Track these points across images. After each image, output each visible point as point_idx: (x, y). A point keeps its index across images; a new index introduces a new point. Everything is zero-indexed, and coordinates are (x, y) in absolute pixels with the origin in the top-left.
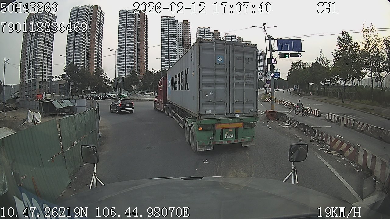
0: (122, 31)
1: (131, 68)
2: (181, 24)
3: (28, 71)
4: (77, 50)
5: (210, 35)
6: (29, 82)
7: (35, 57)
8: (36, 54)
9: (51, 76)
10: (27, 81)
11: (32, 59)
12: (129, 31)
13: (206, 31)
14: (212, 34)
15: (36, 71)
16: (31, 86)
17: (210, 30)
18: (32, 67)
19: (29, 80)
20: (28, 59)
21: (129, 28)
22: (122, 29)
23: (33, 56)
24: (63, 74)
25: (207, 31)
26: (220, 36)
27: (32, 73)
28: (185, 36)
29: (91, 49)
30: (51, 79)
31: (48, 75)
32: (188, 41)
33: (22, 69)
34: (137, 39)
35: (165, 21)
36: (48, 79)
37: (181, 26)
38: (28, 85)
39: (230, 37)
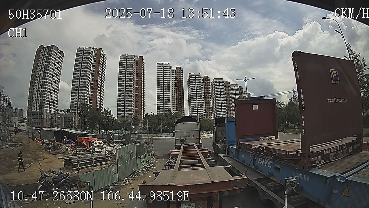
0: (123, 75)
1: (129, 110)
2: (174, 70)
3: (36, 100)
4: (82, 89)
5: (200, 80)
6: (36, 110)
7: (44, 89)
8: (44, 86)
9: (57, 108)
10: (35, 109)
11: (40, 90)
12: (129, 75)
13: (196, 77)
14: (202, 79)
15: (43, 102)
16: (38, 115)
17: (200, 76)
18: (40, 97)
19: (36, 109)
20: (36, 89)
21: (129, 73)
22: (123, 73)
23: (42, 87)
24: (68, 109)
25: (198, 77)
26: (209, 81)
27: (40, 103)
28: (178, 82)
29: (94, 89)
30: (57, 111)
31: (54, 107)
32: (180, 86)
33: (31, 97)
34: (136, 83)
35: (160, 67)
36: (55, 111)
37: (174, 72)
38: (35, 113)
39: (218, 81)
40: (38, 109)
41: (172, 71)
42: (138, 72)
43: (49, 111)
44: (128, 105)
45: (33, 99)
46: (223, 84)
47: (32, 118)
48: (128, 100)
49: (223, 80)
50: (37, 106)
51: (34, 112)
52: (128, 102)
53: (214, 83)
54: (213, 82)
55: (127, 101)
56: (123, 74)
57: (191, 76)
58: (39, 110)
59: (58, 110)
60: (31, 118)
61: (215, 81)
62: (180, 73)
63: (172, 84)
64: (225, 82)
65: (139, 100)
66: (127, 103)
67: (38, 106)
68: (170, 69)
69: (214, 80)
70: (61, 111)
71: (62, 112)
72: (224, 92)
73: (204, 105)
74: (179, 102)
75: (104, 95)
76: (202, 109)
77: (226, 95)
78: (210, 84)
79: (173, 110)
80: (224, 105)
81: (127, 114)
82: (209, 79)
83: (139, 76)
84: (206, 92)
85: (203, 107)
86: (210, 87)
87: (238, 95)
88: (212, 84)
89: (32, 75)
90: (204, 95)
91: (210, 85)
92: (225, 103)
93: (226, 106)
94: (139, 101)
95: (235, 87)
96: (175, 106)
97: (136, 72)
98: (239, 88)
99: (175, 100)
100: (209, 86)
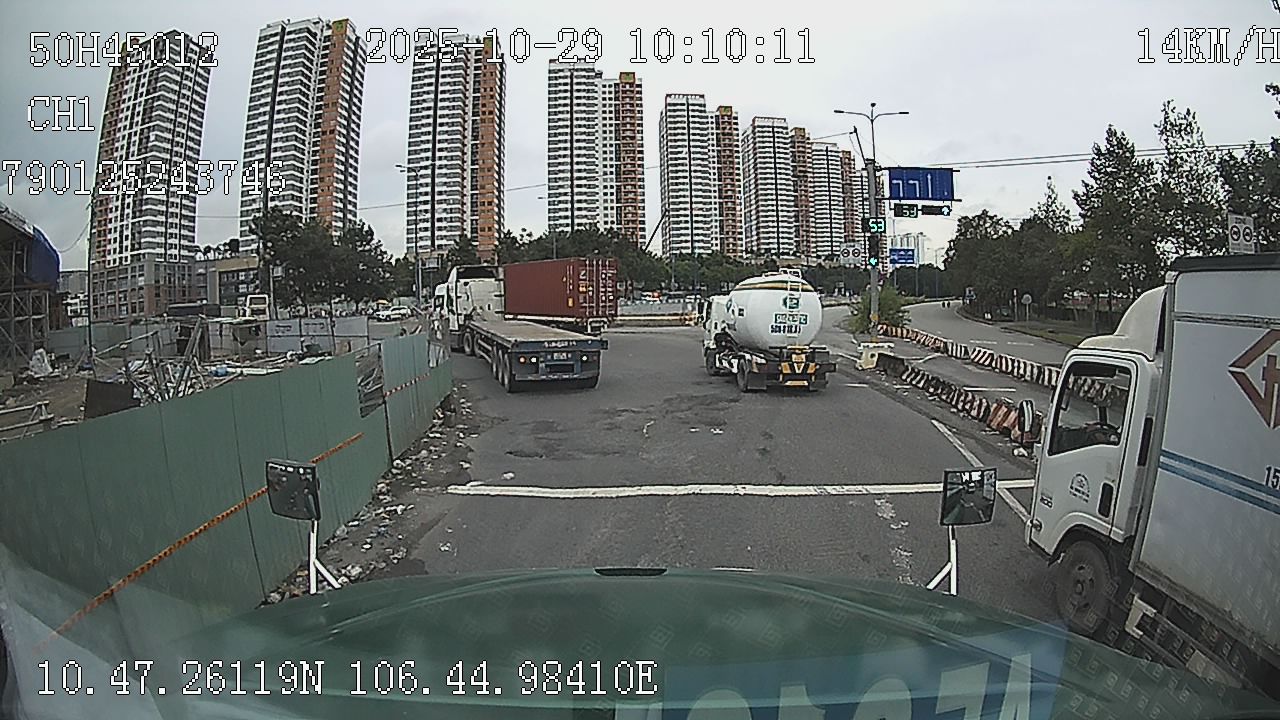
0: (425, 105)
1: (449, 224)
2: (612, 83)
3: (118, 229)
4: (280, 164)
5: (706, 120)
6: (121, 263)
7: (143, 184)
8: (145, 174)
9: (192, 244)
10: (115, 261)
11: (132, 189)
12: (447, 104)
13: (691, 108)
14: (712, 117)
15: (144, 229)
16: (126, 277)
17: (704, 106)
18: (131, 216)
19: (121, 258)
21: (447, 96)
22: (425, 97)
24: (232, 240)
25: (697, 108)
26: (736, 124)
27: (133, 234)
28: (624, 125)
29: (322, 160)
30: (192, 254)
31: (182, 242)
32: (633, 138)
33: (100, 222)
34: (473, 132)
35: (561, 74)
36: (184, 253)
37: (612, 89)
38: (117, 272)
39: (769, 127)
40: (126, 258)
41: (604, 86)
42: (482, 90)
43: (165, 259)
44: (444, 206)
45: (110, 226)
46: (785, 138)
47: (109, 294)
48: (444, 188)
49: (784, 125)
50: (121, 247)
51: (111, 272)
52: (444, 197)
53: (754, 132)
54: (751, 128)
55: (440, 193)
56: (424, 101)
57: (670, 105)
58: (129, 262)
59: (196, 250)
60: (103, 295)
61: (759, 126)
62: (632, 92)
63: (605, 132)
64: (793, 133)
65: (483, 187)
66: (440, 202)
67: (127, 247)
68: (596, 81)
69: (754, 121)
70: (208, 250)
71: (211, 255)
72: (788, 164)
73: (717, 206)
74: (627, 193)
75: (359, 179)
76: (709, 219)
77: (793, 176)
78: (738, 135)
79: (606, 223)
80: (788, 211)
81: (442, 238)
82: (736, 118)
83: (484, 105)
84: (725, 163)
85: (713, 212)
86: (740, 144)
87: (838, 179)
88: (748, 136)
89: (100, 147)
90: (716, 171)
91: (741, 137)
92: (792, 204)
93: (792, 214)
94: (482, 191)
95: (827, 151)
96: (612, 208)
97: (474, 92)
98: (841, 155)
99: (612, 187)
100: (738, 141)
